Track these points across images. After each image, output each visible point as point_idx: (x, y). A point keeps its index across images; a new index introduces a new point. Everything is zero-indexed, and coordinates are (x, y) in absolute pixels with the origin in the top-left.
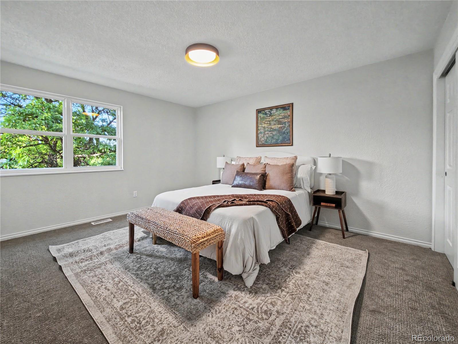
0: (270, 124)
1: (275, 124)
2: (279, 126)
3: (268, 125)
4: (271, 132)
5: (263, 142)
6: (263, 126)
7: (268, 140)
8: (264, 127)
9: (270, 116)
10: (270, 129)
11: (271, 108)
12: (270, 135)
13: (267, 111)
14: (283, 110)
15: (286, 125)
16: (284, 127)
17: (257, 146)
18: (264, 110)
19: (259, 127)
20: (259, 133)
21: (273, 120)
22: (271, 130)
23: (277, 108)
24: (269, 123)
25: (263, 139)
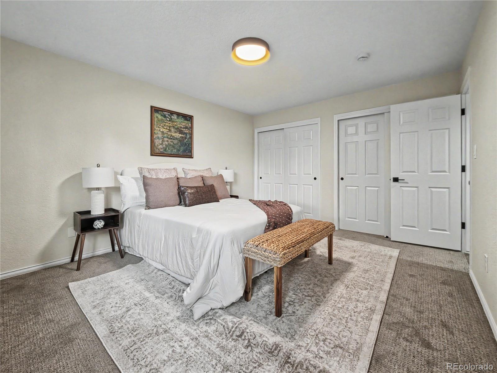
0: (170, 130)
1: (176, 132)
2: (180, 135)
3: (168, 131)
4: (171, 140)
5: (162, 150)
6: (161, 130)
7: (167, 149)
8: (163, 132)
9: (169, 121)
10: (170, 137)
11: (172, 113)
12: (170, 143)
13: (167, 113)
14: (185, 120)
15: (187, 136)
16: (186, 138)
17: (152, 155)
18: (163, 111)
19: (155, 130)
20: (155, 138)
21: (174, 127)
22: (172, 137)
23: (179, 114)
24: (168, 128)
25: (161, 146)
